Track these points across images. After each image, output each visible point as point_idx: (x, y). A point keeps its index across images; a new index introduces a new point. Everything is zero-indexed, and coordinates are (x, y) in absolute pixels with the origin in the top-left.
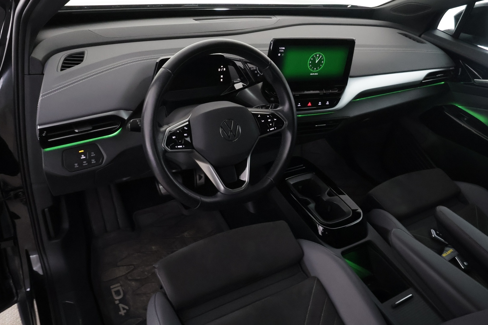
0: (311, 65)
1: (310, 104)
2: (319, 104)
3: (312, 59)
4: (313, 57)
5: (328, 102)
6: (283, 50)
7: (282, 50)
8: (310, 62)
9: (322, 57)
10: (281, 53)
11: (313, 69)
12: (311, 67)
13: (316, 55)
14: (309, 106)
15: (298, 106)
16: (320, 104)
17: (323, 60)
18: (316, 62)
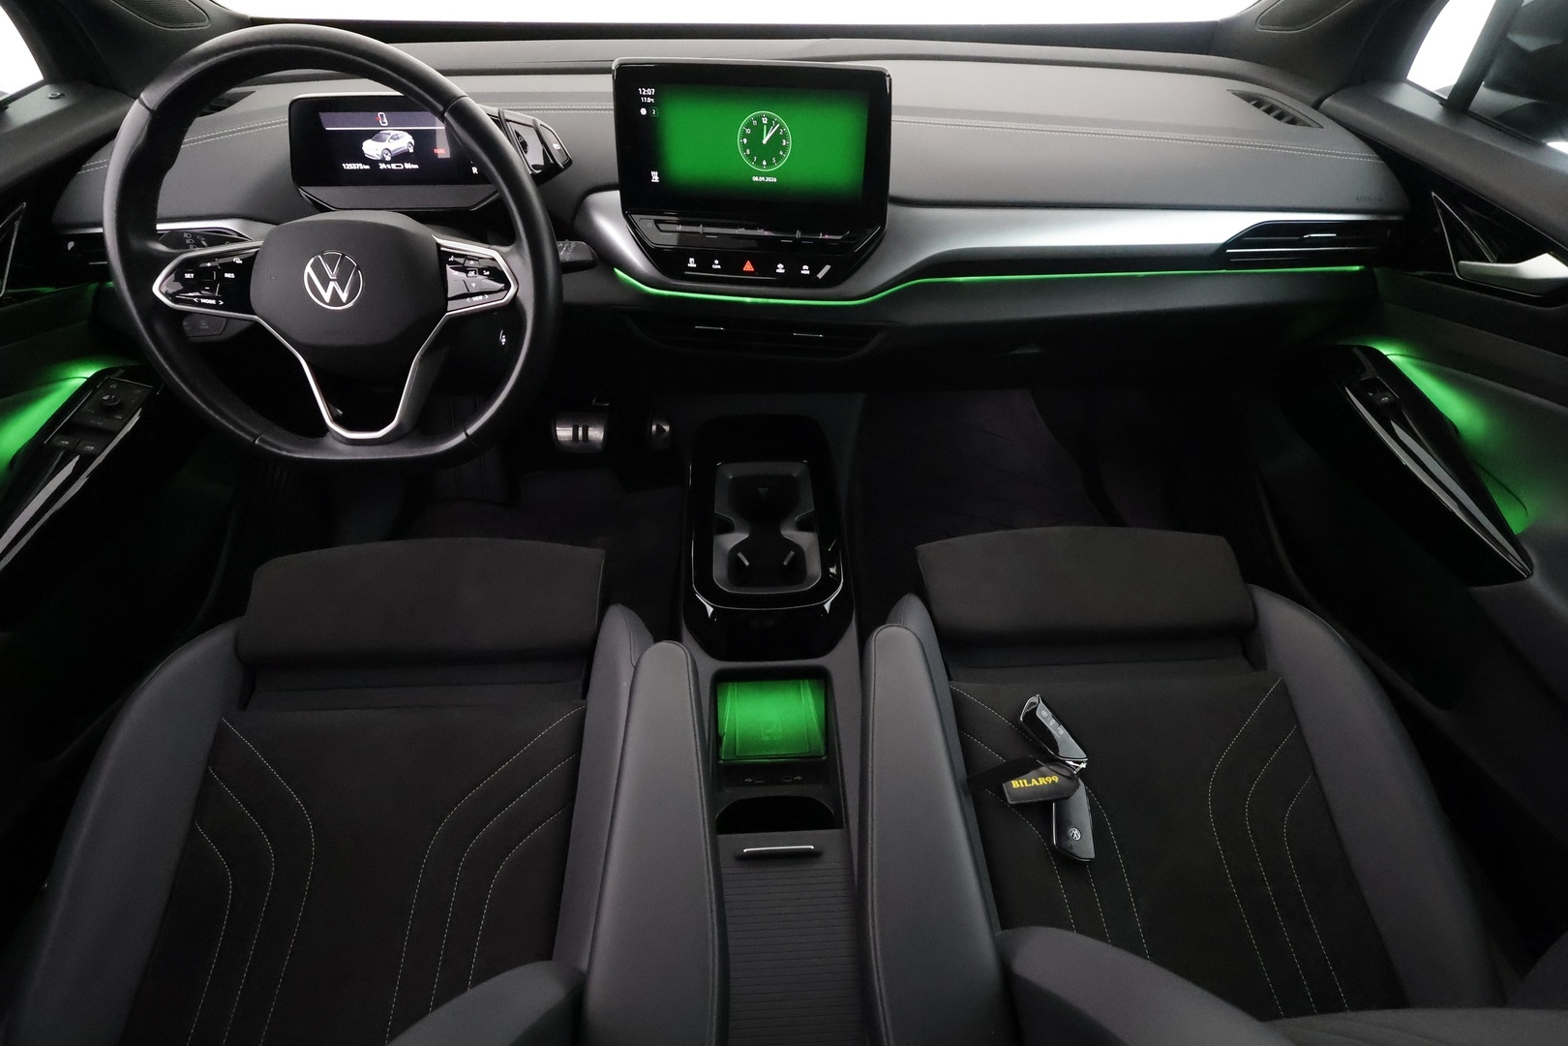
0: (748, 151)
1: (748, 267)
2: (777, 271)
3: (748, 131)
4: (749, 125)
5: (805, 267)
6: (651, 96)
7: (647, 96)
8: (745, 141)
9: (781, 127)
10: (647, 105)
11: (759, 163)
12: (750, 157)
13: (759, 119)
14: (748, 273)
15: (714, 267)
16: (780, 269)
17: (785, 136)
18: (764, 142)
